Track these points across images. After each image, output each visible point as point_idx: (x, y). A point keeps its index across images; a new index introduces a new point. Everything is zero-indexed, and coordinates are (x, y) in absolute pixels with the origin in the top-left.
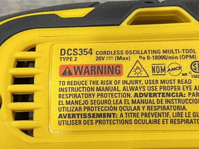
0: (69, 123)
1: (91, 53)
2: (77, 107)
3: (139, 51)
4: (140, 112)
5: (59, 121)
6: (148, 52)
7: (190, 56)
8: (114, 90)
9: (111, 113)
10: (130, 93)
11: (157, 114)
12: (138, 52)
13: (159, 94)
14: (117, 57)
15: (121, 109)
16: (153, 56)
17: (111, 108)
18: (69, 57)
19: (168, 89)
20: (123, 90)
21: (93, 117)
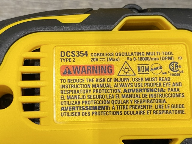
11: (143, 106)
14: (108, 58)
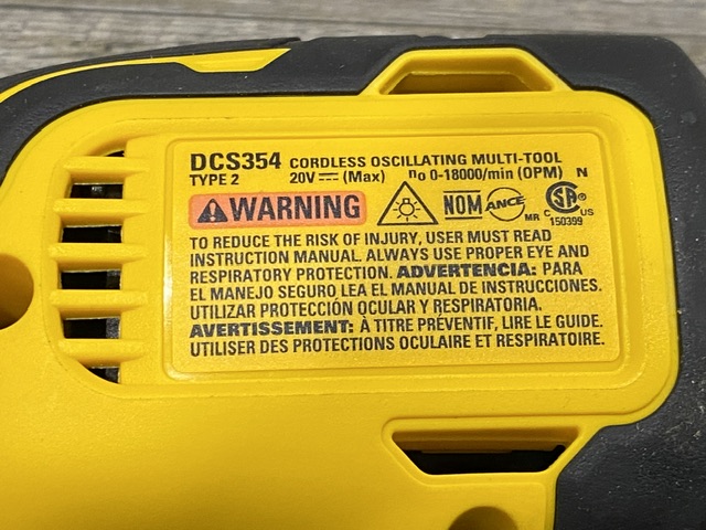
0: (221, 350)
1: (278, 164)
2: (241, 306)
3: (407, 158)
4: (415, 317)
5: (192, 344)
6: (432, 160)
7: (546, 169)
8: (343, 258)
9: (335, 322)
10: (386, 268)
12: (405, 161)
13: (466, 267)
15: (362, 311)
16: (447, 171)
17: (336, 305)
18: (218, 173)
19: (490, 255)
20: (368, 260)
21: (286, 333)
